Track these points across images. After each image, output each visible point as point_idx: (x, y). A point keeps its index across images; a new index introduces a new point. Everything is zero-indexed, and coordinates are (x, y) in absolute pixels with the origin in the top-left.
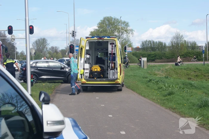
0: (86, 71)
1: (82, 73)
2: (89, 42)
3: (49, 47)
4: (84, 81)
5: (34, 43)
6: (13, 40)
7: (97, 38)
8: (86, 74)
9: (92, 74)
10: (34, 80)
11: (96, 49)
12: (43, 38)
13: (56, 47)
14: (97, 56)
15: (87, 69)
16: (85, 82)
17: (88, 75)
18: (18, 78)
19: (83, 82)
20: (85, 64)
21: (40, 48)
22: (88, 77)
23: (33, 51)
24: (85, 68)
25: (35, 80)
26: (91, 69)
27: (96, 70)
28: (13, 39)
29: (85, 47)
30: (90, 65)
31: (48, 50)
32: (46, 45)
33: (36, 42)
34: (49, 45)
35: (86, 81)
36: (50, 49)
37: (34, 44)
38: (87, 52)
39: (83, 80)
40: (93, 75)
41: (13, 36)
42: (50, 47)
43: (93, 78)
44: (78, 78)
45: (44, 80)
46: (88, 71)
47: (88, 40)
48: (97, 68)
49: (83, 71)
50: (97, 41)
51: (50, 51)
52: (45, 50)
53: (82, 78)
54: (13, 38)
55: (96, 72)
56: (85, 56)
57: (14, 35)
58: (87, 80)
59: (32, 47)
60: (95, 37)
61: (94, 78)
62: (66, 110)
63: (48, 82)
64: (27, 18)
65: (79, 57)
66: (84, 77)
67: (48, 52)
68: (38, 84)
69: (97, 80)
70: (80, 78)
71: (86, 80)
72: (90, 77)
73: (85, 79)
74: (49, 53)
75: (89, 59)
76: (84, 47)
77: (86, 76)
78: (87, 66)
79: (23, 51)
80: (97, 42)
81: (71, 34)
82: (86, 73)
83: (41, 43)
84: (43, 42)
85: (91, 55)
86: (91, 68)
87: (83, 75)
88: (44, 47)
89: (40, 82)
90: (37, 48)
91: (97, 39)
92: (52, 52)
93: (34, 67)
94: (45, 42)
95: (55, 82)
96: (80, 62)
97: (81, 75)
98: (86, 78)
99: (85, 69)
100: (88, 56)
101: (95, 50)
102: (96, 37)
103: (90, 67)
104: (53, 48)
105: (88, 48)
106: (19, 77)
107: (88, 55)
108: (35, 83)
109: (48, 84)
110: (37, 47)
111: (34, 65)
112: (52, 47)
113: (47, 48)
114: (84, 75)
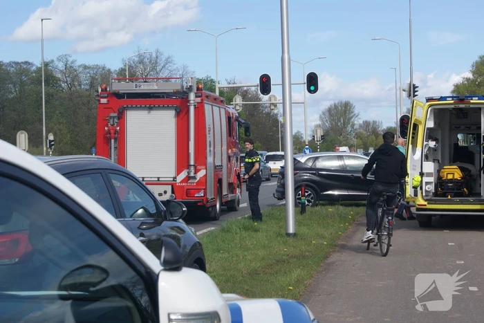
0: (426, 179)
1: (416, 183)
2: (435, 109)
3: (358, 121)
4: (423, 202)
5: (324, 113)
6: (272, 107)
7: (453, 100)
8: (426, 185)
9: (441, 186)
10: (310, 199)
11: (453, 127)
12: (344, 101)
13: (374, 122)
14: (455, 144)
15: (429, 175)
16: (425, 205)
17: (431, 188)
18: (274, 195)
19: (419, 205)
20: (423, 163)
21: (337, 124)
22: (431, 194)
23: (319, 131)
24: (424, 171)
25: (312, 198)
26: (439, 175)
27: (450, 177)
28: (273, 104)
29: (423, 122)
30: (437, 164)
31: (356, 130)
32: (352, 117)
33: (329, 110)
34: (359, 116)
35: (426, 203)
36: (360, 126)
37: (323, 116)
38: (430, 135)
39: (420, 201)
40: (443, 189)
41: (273, 98)
42: (361, 122)
43: (444, 195)
44: (407, 195)
45: (333, 200)
46: (432, 179)
47: (430, 106)
48: (454, 173)
49: (420, 179)
50: (453, 106)
51: (361, 130)
52: (349, 129)
53: (416, 195)
54: (273, 101)
55: (451, 183)
56: (425, 143)
57: (274, 96)
58: (430, 202)
59: (320, 123)
60: (448, 99)
61: (445, 197)
62: (369, 273)
63: (342, 205)
64: (286, 56)
65: (410, 146)
66: (422, 193)
67: (356, 134)
68: (318, 208)
69: (453, 201)
70: (413, 196)
71: (426, 200)
72: (436, 194)
73: (425, 198)
74: (358, 136)
75: (435, 150)
76: (421, 122)
77: (426, 191)
78: (429, 167)
79: (298, 132)
80: (453, 109)
81: (404, 91)
82: (427, 183)
83: (340, 114)
84: (345, 112)
85: (440, 141)
86: (439, 171)
87: (419, 188)
88: (347, 121)
89: (323, 205)
90: (332, 124)
91: (453, 102)
92: (364, 132)
93: (311, 169)
94: (350, 110)
95: (357, 205)
96: (412, 158)
97: (413, 187)
98: (426, 196)
99: (423, 174)
100: (432, 144)
101: (451, 129)
102: (451, 99)
103: (438, 168)
104: (367, 124)
105: (431, 124)
106: (277, 191)
107: (433, 140)
108: (312, 206)
109: (341, 208)
110: (330, 122)
111: (310, 164)
112: (366, 122)
113: (353, 125)
114: (421, 188)
